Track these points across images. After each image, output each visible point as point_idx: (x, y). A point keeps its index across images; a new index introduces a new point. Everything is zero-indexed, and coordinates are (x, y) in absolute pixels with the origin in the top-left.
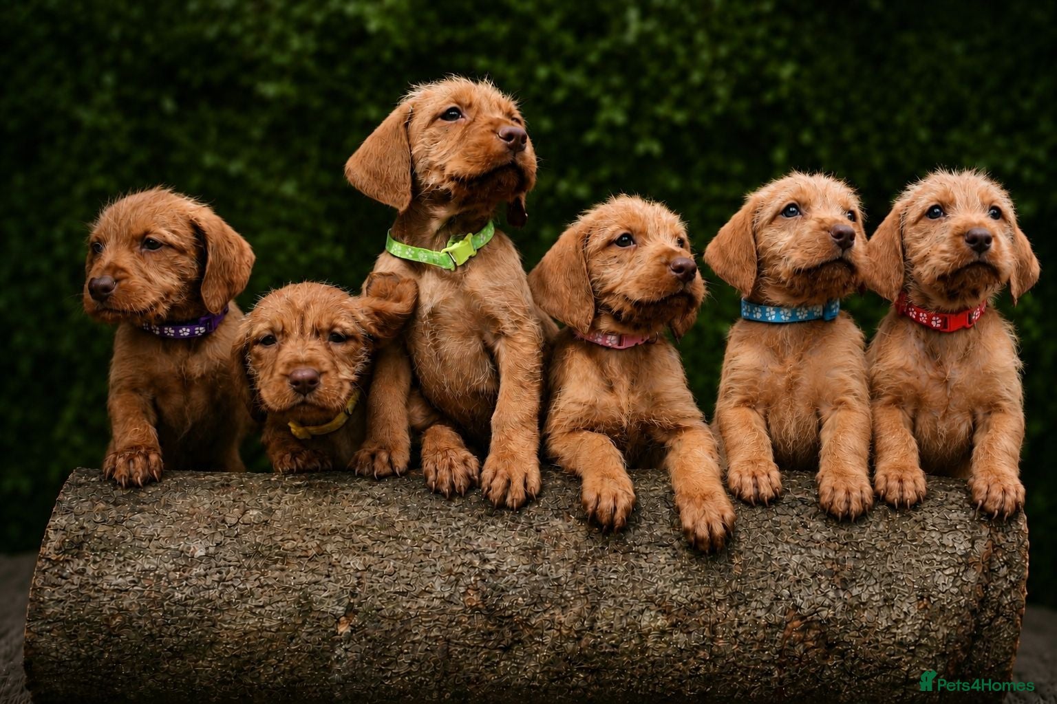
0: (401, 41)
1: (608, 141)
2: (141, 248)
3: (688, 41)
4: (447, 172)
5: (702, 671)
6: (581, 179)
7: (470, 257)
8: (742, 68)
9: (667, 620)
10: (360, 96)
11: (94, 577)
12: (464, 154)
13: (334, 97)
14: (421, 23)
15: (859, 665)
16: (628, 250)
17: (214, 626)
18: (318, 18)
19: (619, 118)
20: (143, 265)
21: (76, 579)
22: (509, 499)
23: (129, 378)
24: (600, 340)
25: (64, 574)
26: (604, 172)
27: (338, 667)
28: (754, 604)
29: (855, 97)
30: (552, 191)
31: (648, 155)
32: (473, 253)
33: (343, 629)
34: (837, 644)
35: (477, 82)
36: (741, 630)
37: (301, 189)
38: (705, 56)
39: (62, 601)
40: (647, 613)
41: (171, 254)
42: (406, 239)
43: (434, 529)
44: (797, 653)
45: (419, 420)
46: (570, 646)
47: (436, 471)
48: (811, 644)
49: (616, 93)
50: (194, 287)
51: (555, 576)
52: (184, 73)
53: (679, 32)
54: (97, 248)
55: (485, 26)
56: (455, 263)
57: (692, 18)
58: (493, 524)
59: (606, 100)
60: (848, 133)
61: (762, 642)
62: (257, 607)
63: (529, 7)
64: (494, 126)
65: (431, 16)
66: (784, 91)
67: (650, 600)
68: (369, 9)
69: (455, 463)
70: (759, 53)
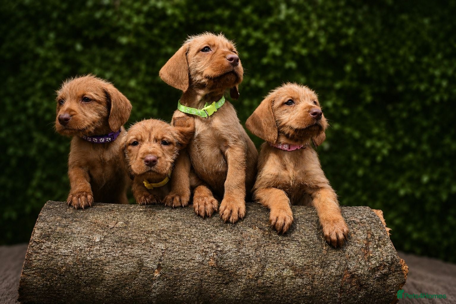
0: (182, 19)
1: (273, 62)
2: (82, 101)
3: (307, 18)
4: (204, 75)
5: (308, 295)
6: (261, 79)
7: (214, 112)
8: (331, 30)
9: (294, 272)
10: (164, 42)
11: (54, 249)
12: (211, 67)
13: (152, 43)
14: (190, 10)
15: (373, 294)
16: (292, 106)
17: (103, 272)
18: (145, 8)
19: (278, 52)
20: (83, 109)
21: (47, 250)
22: (231, 219)
23: (78, 161)
24: (280, 147)
25: (42, 248)
26: (271, 76)
27: (154, 290)
28: (331, 267)
29: (381, 43)
30: (248, 84)
31: (290, 69)
32: (216, 110)
33: (157, 275)
34: (364, 285)
35: (217, 35)
36: (325, 277)
37: (138, 84)
38: (315, 25)
39: (40, 260)
40: (285, 270)
41: (95, 104)
42: (186, 104)
43: (197, 232)
44: (348, 288)
45: (194, 183)
46: (253, 283)
47: (199, 206)
48: (353, 284)
49: (276, 41)
50: (105, 120)
51: (247, 253)
52: (86, 33)
53: (304, 14)
54: (62, 102)
55: (219, 11)
56: (208, 115)
57: (309, 8)
58: (222, 230)
59: (272, 44)
60: (378, 58)
61: (333, 283)
62: (121, 264)
63: (237, 3)
64: (224, 55)
65: (195, 7)
66: (350, 40)
67: (287, 264)
68: (168, 4)
69: (207, 203)
70: (339, 23)
